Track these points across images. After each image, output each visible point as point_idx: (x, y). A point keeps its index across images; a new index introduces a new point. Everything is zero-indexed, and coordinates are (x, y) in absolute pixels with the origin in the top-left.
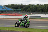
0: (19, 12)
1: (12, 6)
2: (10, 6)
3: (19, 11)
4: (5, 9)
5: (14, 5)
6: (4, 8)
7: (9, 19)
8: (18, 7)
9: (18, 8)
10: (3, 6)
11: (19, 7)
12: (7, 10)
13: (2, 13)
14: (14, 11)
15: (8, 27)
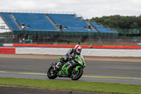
0: (135, 39)
1: (114, 20)
2: (108, 21)
3: (134, 35)
4: (93, 29)
5: (118, 17)
6: (89, 28)
7: (105, 60)
8: (132, 23)
9: (131, 26)
10: (87, 20)
11: (135, 23)
12: (99, 33)
13: (83, 41)
14: (120, 35)
15: (103, 83)
